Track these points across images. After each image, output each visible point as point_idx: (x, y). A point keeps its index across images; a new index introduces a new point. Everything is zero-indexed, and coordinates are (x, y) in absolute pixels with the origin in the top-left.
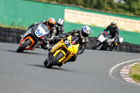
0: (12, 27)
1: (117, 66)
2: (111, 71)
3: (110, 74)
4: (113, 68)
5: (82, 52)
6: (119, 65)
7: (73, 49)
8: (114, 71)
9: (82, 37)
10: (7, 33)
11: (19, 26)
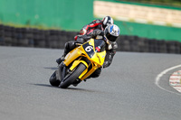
0: (27, 27)
1: (164, 72)
2: (158, 79)
3: (156, 83)
4: (160, 75)
5: (109, 64)
6: (167, 70)
7: (98, 58)
8: (161, 78)
9: (108, 42)
10: (21, 35)
11: (36, 24)
